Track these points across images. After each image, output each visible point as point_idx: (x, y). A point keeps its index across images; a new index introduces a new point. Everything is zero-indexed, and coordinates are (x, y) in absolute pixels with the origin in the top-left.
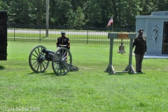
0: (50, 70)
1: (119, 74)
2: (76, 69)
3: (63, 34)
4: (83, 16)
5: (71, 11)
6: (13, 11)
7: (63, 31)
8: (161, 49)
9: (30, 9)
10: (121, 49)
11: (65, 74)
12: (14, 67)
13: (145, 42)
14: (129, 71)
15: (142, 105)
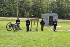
0: (13, 30)
1: (34, 31)
3: (18, 19)
4: (29, 14)
6: (8, 12)
7: (18, 18)
9: (13, 11)
10: (34, 24)
11: (17, 31)
12: (2, 29)
14: (37, 30)
15: (34, 41)
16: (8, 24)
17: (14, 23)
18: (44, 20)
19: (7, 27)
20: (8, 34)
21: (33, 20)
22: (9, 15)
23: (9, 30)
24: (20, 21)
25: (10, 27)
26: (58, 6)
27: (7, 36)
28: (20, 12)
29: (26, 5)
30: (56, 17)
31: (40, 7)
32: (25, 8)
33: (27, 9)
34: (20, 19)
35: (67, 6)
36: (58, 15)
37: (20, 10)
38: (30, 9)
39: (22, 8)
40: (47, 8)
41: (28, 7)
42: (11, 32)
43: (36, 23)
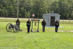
0: (13, 31)
2: (22, 31)
3: (18, 19)
4: (29, 14)
5: (26, 12)
6: (8, 12)
8: (50, 24)
9: (13, 12)
10: (35, 24)
12: (2, 30)
13: (45, 23)
14: (38, 31)
15: (35, 42)
16: (8, 25)
17: (14, 24)
18: (45, 20)
19: (7, 28)
20: (8, 36)
21: (34, 20)
22: (9, 15)
23: (8, 31)
24: (20, 21)
25: (10, 28)
26: (60, 6)
27: (7, 38)
28: (20, 13)
29: (27, 5)
30: (57, 17)
31: (41, 7)
32: (25, 8)
33: (28, 9)
34: (20, 19)
35: (69, 6)
36: (60, 15)
37: (20, 10)
38: (30, 9)
39: (22, 8)
40: (49, 8)
41: (29, 7)
42: (11, 33)
43: (37, 24)
